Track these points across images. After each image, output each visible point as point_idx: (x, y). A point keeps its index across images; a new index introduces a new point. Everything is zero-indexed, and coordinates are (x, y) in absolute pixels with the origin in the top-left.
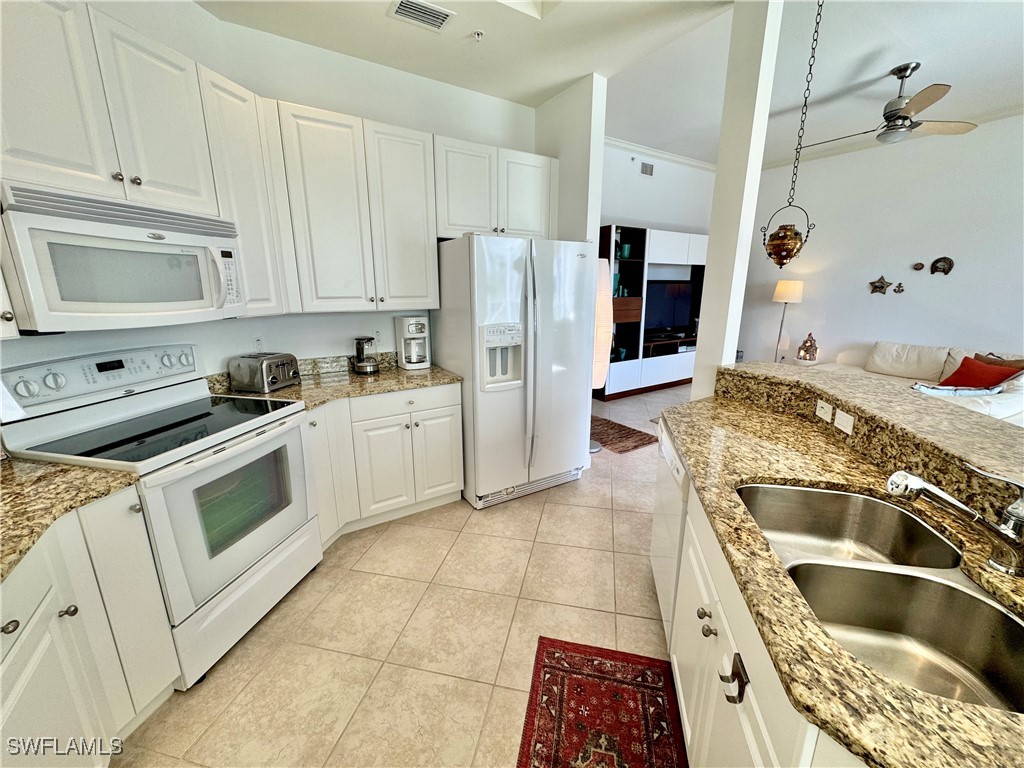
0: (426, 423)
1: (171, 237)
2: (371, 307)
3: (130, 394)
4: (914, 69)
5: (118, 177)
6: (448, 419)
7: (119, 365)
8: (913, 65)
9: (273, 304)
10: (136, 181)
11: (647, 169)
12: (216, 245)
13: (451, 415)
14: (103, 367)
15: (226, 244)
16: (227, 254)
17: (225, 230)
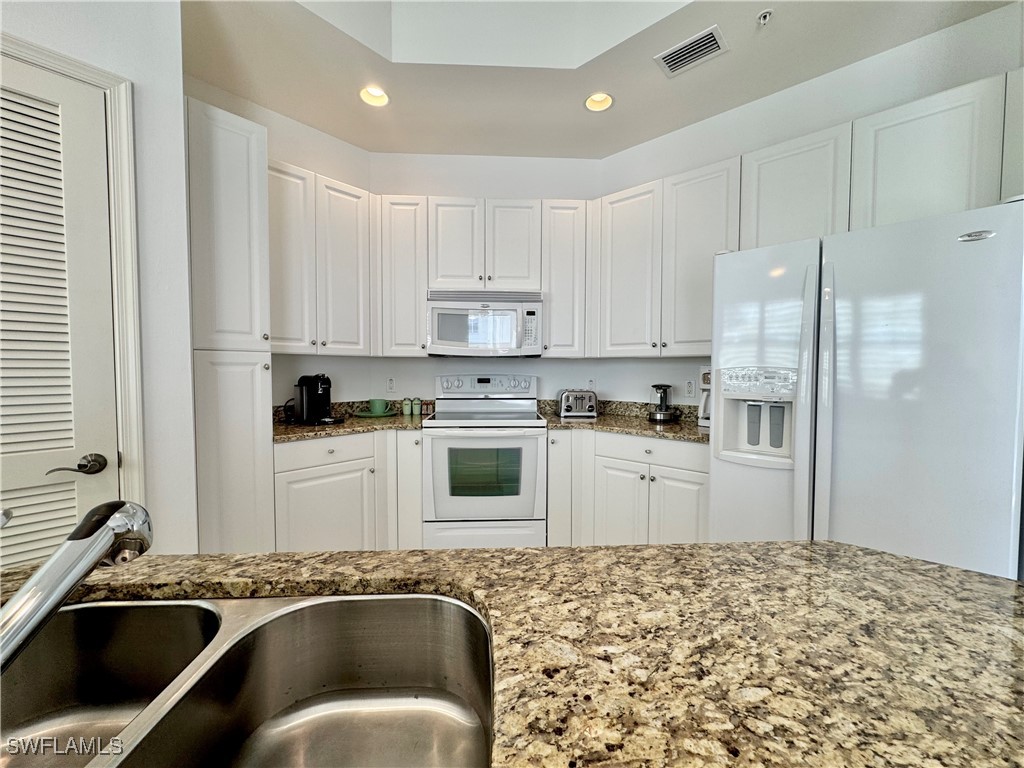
0: (667, 482)
1: (493, 306)
2: (655, 352)
3: (487, 398)
5: (482, 278)
6: (696, 488)
7: (487, 381)
10: (489, 278)
13: (702, 484)
14: (481, 381)
16: (530, 312)
17: (533, 298)
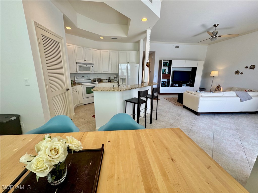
1: (87, 65)
2: (109, 73)
3: (84, 80)
4: (217, 25)
5: (84, 60)
7: (84, 77)
8: (217, 24)
9: (98, 72)
10: (86, 61)
11: (177, 47)
12: (91, 66)
14: (82, 77)
15: (93, 66)
16: (93, 67)
17: (93, 64)
